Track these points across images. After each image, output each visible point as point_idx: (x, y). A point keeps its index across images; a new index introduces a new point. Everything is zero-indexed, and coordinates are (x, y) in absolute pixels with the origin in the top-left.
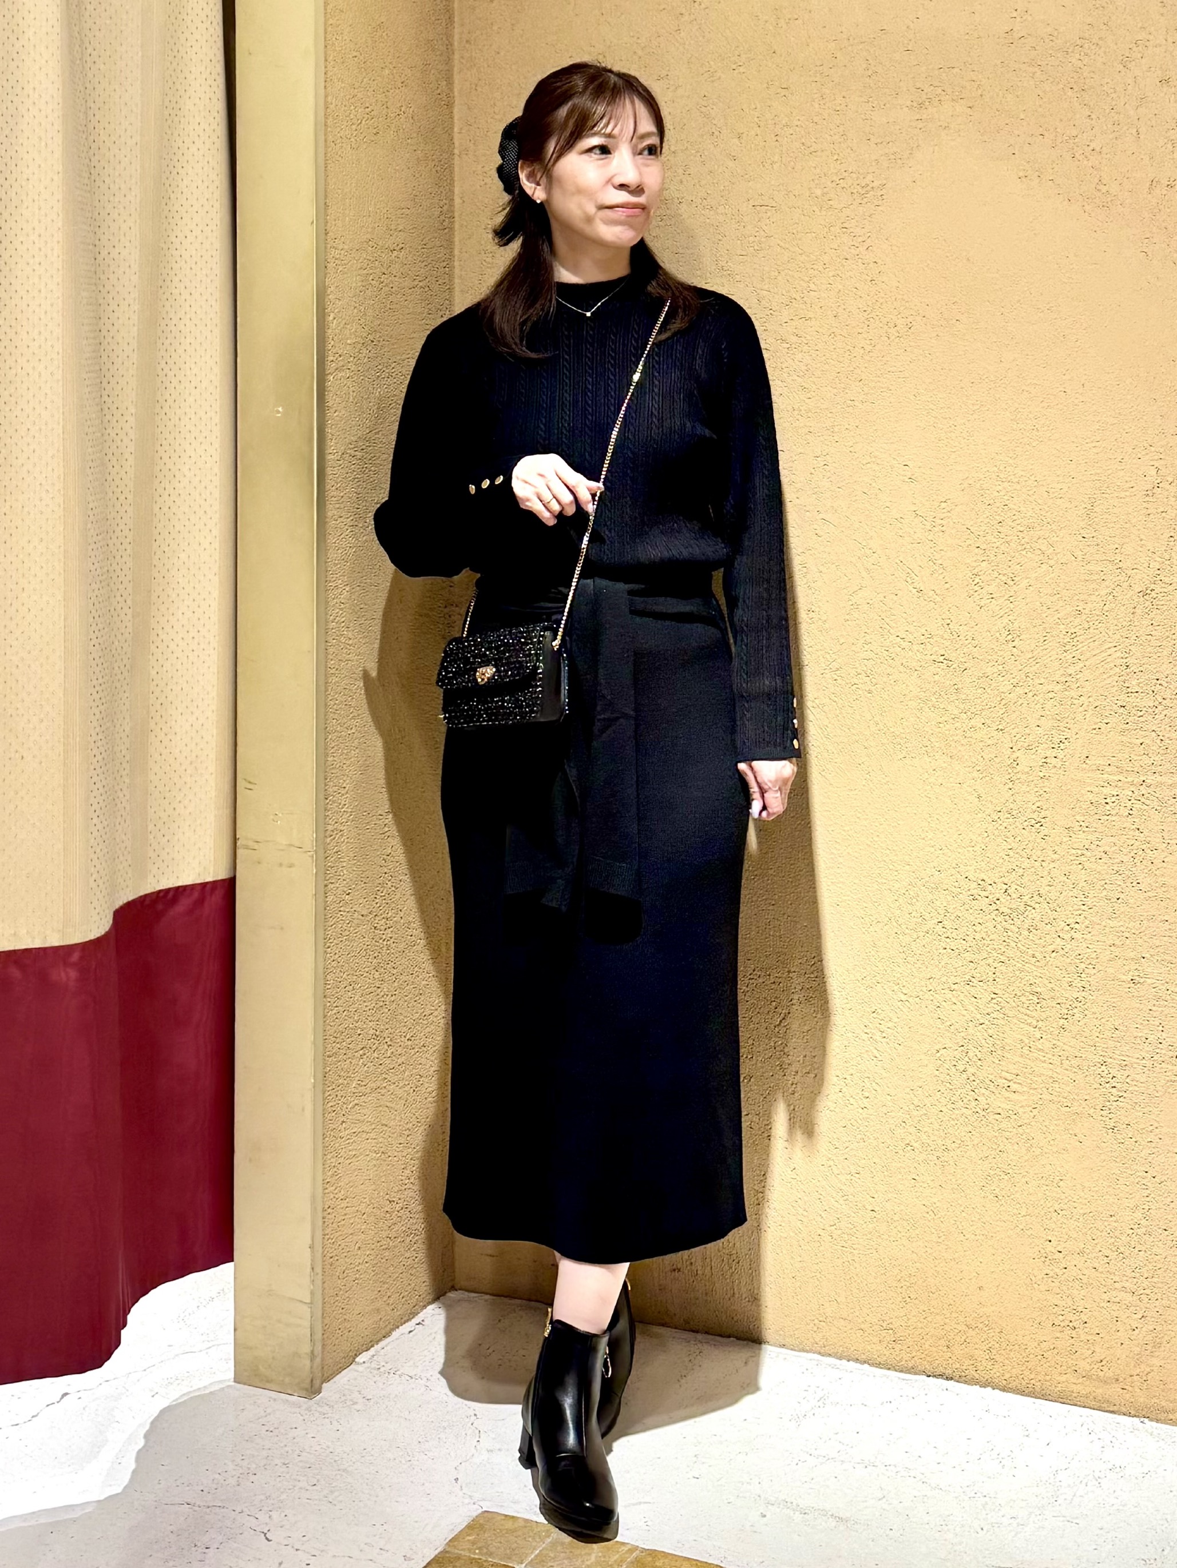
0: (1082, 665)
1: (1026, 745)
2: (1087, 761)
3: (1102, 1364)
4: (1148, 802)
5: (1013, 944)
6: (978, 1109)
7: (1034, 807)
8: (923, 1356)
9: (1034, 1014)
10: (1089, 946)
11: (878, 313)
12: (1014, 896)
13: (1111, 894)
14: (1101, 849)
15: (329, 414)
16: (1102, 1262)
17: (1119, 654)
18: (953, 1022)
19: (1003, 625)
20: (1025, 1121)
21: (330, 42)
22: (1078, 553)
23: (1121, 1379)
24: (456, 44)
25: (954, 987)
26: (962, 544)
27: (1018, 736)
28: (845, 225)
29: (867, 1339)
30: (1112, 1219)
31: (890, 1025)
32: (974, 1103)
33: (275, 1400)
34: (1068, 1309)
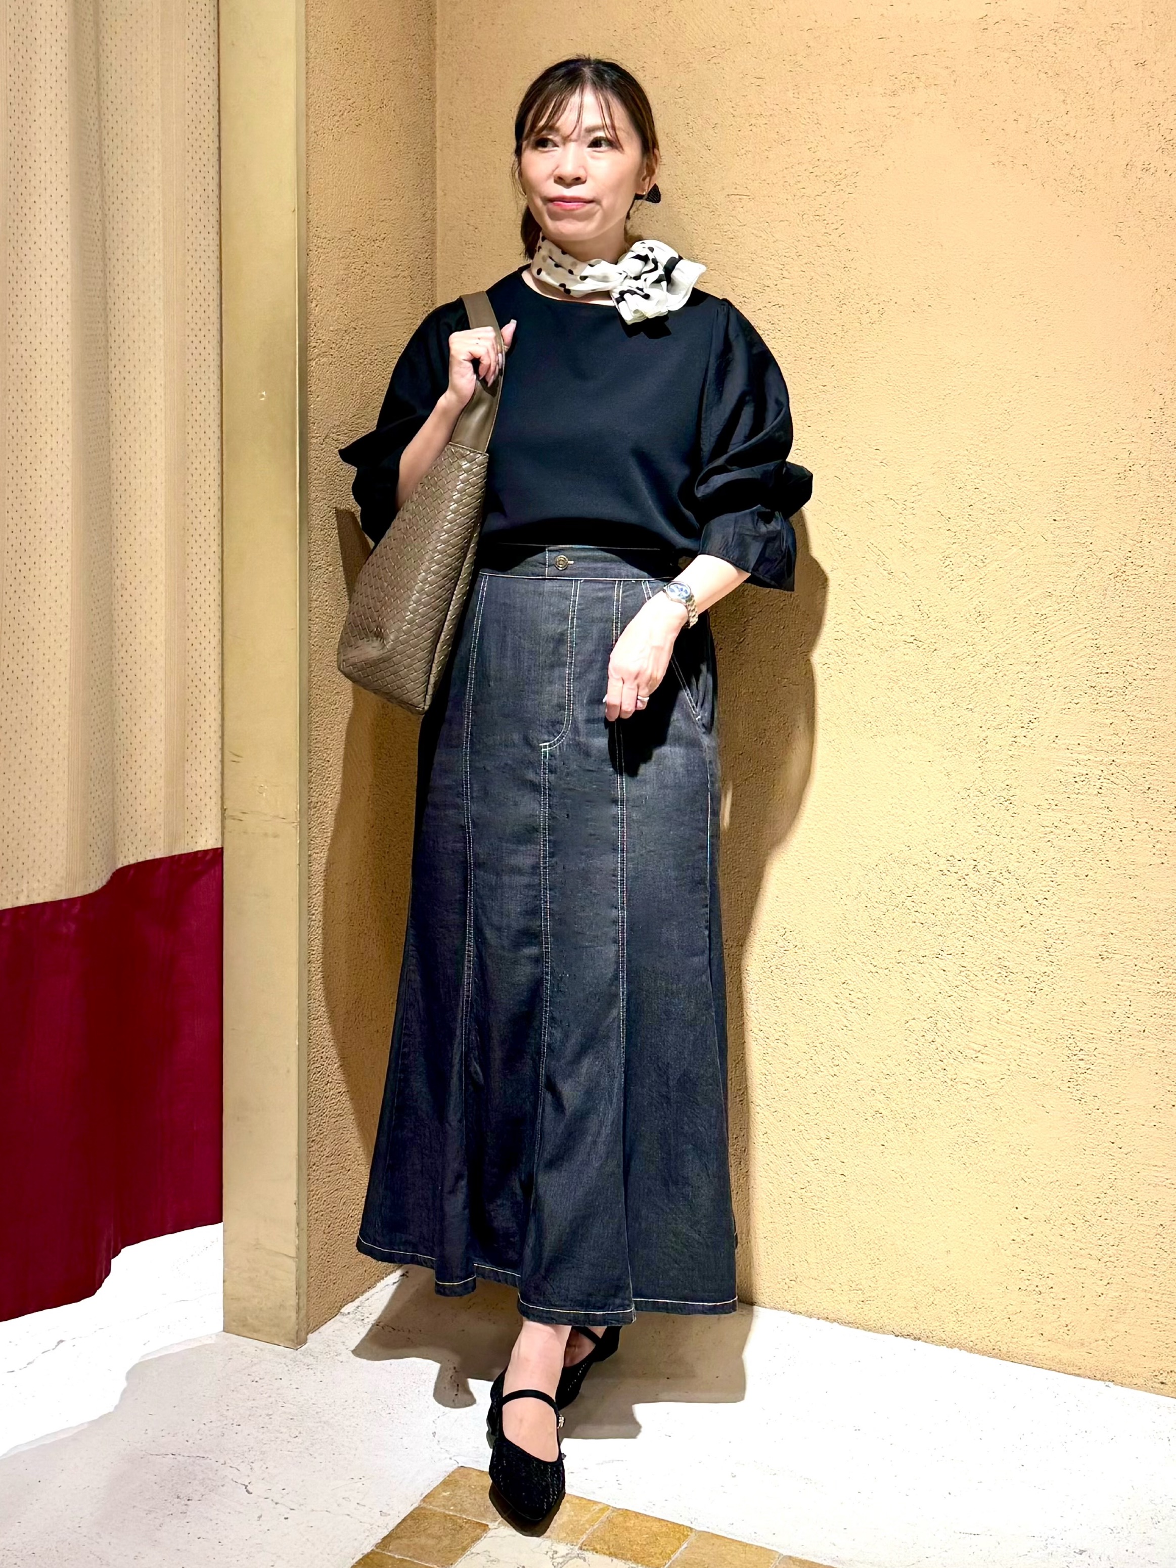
0: (1053, 645)
1: (995, 724)
2: (1056, 741)
3: (1069, 1328)
4: (1117, 781)
5: (982, 919)
6: (946, 1079)
7: (1004, 786)
8: (892, 1315)
9: (1001, 987)
10: (1058, 922)
11: (850, 300)
12: (984, 872)
13: (1079, 872)
14: (1070, 827)
15: (312, 398)
16: (1069, 1229)
17: (1090, 635)
18: (922, 993)
19: (974, 606)
20: (993, 1091)
21: (312, 34)
22: (1049, 536)
23: (1087, 1344)
24: (438, 39)
25: (922, 960)
26: (933, 527)
27: (988, 715)
28: (817, 213)
29: (836, 1298)
30: (1079, 1187)
31: (860, 995)
32: (942, 1073)
33: (261, 1350)
34: (1035, 1274)
